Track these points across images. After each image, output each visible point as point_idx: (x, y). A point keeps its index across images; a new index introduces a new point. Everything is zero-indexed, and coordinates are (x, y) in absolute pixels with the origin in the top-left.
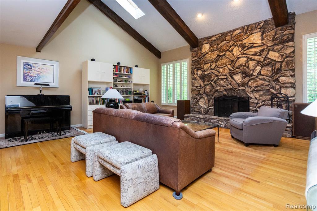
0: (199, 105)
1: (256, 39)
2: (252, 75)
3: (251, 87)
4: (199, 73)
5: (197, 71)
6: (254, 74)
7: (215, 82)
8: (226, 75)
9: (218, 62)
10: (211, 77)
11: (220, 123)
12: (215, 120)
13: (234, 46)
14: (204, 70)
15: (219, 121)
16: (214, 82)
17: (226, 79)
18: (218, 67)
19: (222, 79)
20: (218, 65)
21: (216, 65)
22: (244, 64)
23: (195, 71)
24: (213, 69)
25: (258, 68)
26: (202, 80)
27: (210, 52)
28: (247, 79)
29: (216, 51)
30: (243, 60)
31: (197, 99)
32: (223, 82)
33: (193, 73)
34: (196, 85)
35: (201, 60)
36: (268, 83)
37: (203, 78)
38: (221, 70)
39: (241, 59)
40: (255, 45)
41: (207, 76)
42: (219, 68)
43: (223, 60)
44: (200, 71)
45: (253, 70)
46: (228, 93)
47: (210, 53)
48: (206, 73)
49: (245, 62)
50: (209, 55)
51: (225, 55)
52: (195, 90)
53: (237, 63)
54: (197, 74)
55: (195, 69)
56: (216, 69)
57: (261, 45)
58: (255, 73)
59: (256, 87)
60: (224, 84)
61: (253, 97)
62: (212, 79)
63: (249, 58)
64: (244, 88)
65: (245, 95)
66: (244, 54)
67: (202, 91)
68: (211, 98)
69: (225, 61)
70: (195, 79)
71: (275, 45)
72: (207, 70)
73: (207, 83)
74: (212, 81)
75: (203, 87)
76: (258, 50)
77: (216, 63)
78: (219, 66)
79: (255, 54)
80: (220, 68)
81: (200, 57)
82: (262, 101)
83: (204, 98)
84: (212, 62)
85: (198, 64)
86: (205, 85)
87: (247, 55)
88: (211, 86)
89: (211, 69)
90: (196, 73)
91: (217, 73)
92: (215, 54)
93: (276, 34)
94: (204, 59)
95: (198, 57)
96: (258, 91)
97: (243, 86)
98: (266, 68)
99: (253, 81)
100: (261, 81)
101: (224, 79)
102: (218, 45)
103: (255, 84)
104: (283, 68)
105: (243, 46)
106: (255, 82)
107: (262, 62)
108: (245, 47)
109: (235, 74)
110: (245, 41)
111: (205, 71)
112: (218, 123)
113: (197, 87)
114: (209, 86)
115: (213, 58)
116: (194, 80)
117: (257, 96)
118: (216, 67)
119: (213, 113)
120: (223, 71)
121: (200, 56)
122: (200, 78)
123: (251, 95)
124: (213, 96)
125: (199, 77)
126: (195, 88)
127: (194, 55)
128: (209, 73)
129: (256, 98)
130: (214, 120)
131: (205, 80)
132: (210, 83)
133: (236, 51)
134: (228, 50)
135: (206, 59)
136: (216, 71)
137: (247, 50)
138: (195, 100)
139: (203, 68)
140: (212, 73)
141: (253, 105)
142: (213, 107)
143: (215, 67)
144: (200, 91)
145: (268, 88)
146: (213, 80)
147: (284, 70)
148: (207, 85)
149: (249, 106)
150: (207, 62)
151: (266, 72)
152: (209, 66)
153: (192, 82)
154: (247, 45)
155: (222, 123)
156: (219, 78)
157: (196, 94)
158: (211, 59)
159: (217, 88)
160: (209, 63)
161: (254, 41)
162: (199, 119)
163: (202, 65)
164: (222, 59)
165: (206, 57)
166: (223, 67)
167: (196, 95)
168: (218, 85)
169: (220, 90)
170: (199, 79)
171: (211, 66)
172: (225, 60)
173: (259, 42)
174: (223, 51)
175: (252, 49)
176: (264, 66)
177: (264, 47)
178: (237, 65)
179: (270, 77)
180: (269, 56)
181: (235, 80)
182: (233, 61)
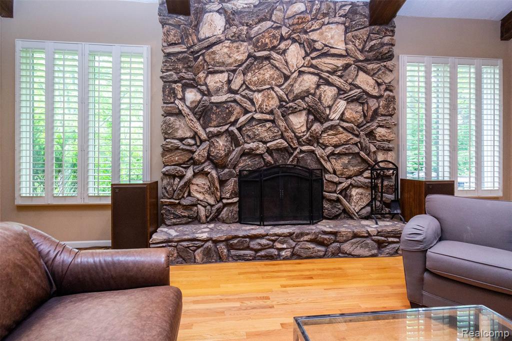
0: (189, 195)
1: (336, 37)
2: (327, 119)
3: (326, 146)
4: (192, 96)
5: (183, 91)
6: (332, 116)
7: (239, 129)
8: (271, 112)
9: (249, 74)
10: (231, 113)
11: (279, 246)
12: (264, 242)
13: (289, 42)
14: (208, 90)
15: (274, 241)
16: (237, 129)
17: (273, 121)
18: (248, 88)
19: (261, 121)
20: (250, 84)
21: (244, 83)
22: (312, 91)
23: (178, 87)
24: (235, 92)
25: (342, 104)
26: (199, 120)
27: (228, 39)
28: (317, 127)
29: (245, 44)
30: (309, 81)
31: (181, 177)
32: (264, 129)
33: (169, 93)
34: (180, 134)
35: (196, 59)
36: (357, 139)
37: (203, 113)
38: (258, 97)
39: (307, 77)
40: (333, 51)
41: (217, 107)
42: (251, 90)
43: (262, 72)
44: (194, 90)
45: (330, 107)
46: (276, 161)
47: (227, 43)
48: (215, 99)
49: (314, 86)
50: (226, 50)
51: (268, 58)
52: (178, 148)
53: (297, 85)
54: (183, 99)
55: (175, 82)
56: (243, 93)
57: (344, 53)
58: (335, 116)
59: (336, 146)
60: (265, 135)
61: (331, 170)
62: (232, 119)
63: (321, 78)
64: (312, 148)
65: (314, 166)
66: (312, 66)
67: (200, 152)
68: (231, 175)
69: (267, 76)
70: (179, 114)
71: (367, 60)
72: (218, 91)
73: (219, 129)
74: (233, 124)
75: (202, 141)
76: (340, 63)
77: (244, 74)
78: (251, 87)
79: (333, 72)
80: (254, 91)
81: (196, 48)
82: (347, 178)
83: (207, 174)
84: (234, 71)
85: (186, 68)
86: (212, 136)
87: (316, 71)
88: (229, 138)
89: (231, 91)
90: (179, 97)
91: (248, 105)
92: (242, 49)
93: (369, 38)
94: (207, 58)
95: (188, 48)
96: (340, 155)
97: (309, 142)
98: (352, 106)
99: (331, 132)
100: (346, 133)
101: (267, 121)
102: (250, 26)
103: (334, 140)
104: (382, 110)
105: (310, 48)
106: (335, 135)
107: (345, 92)
108: (315, 50)
109: (294, 111)
110: (314, 36)
111: (209, 94)
112: (272, 247)
113: (182, 140)
114: (224, 138)
115: (236, 61)
116: (172, 119)
117: (338, 167)
118: (244, 87)
119: (236, 216)
120: (263, 100)
121: (195, 45)
122: (195, 114)
123: (328, 166)
124: (234, 168)
125: (190, 109)
126: (176, 141)
127: (172, 39)
128: (226, 102)
129: (335, 173)
130: (259, 241)
131: (210, 120)
132: (227, 130)
133: (295, 55)
134: (274, 48)
135: (213, 59)
136: (244, 96)
137: (318, 57)
138: (177, 180)
139: (206, 84)
140: (235, 101)
141: (332, 187)
142: (236, 200)
143: (241, 86)
144: (193, 152)
145: (356, 150)
146: (236, 120)
147: (382, 115)
148: (219, 135)
149: (322, 190)
150: (216, 68)
151: (355, 115)
152: (226, 79)
153: (165, 122)
154: (318, 45)
155: (285, 246)
156: (253, 118)
157: (181, 161)
158: (231, 61)
159: (247, 146)
160: (222, 72)
161: (332, 41)
162: (209, 244)
163: (201, 75)
164: (259, 69)
165: (214, 53)
166: (263, 90)
167: (179, 165)
168: (249, 136)
169: (258, 152)
170: (191, 117)
171: (229, 82)
172: (267, 73)
173: (341, 47)
174: (264, 47)
175: (328, 60)
176: (350, 101)
177: (350, 60)
178: (297, 89)
179: (359, 126)
180: (357, 82)
181: (290, 127)
182: (287, 78)
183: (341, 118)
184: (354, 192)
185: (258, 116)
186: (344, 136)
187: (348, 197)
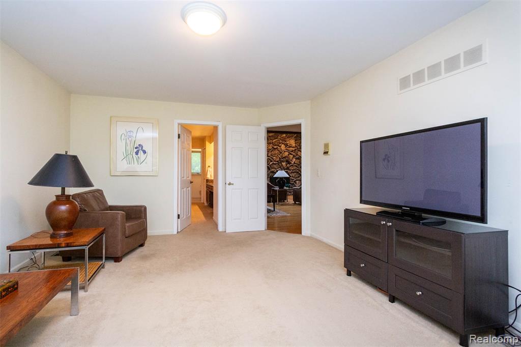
1: (293, 142)
2: (291, 163)
3: (291, 170)
7: (270, 166)
8: (277, 162)
9: (272, 152)
13: (282, 144)
22: (287, 156)
28: (288, 165)
29: (271, 144)
30: (287, 154)
36: (298, 168)
40: (292, 146)
42: (273, 156)
43: (275, 151)
45: (291, 160)
51: (277, 148)
57: (295, 146)
59: (293, 170)
60: (276, 167)
63: (289, 153)
64: (287, 170)
66: (287, 150)
76: (294, 149)
79: (292, 151)
82: (296, 178)
96: (294, 172)
102: (273, 140)
105: (286, 145)
106: (293, 167)
107: (295, 156)
109: (283, 161)
110: (288, 142)
117: (293, 175)
133: (283, 147)
134: (278, 145)
137: (289, 148)
145: (298, 171)
154: (289, 145)
159: (272, 170)
161: (292, 144)
166: (275, 156)
168: (272, 168)
172: (277, 152)
174: (276, 145)
175: (291, 148)
176: (296, 159)
177: (296, 148)
178: (284, 156)
179: (298, 165)
180: (298, 154)
181: (282, 165)
182: (281, 153)
183: (294, 163)
184: (297, 182)
185: (274, 163)
186: (295, 168)
187: (296, 183)
